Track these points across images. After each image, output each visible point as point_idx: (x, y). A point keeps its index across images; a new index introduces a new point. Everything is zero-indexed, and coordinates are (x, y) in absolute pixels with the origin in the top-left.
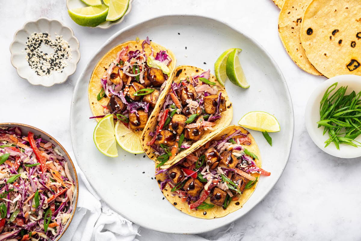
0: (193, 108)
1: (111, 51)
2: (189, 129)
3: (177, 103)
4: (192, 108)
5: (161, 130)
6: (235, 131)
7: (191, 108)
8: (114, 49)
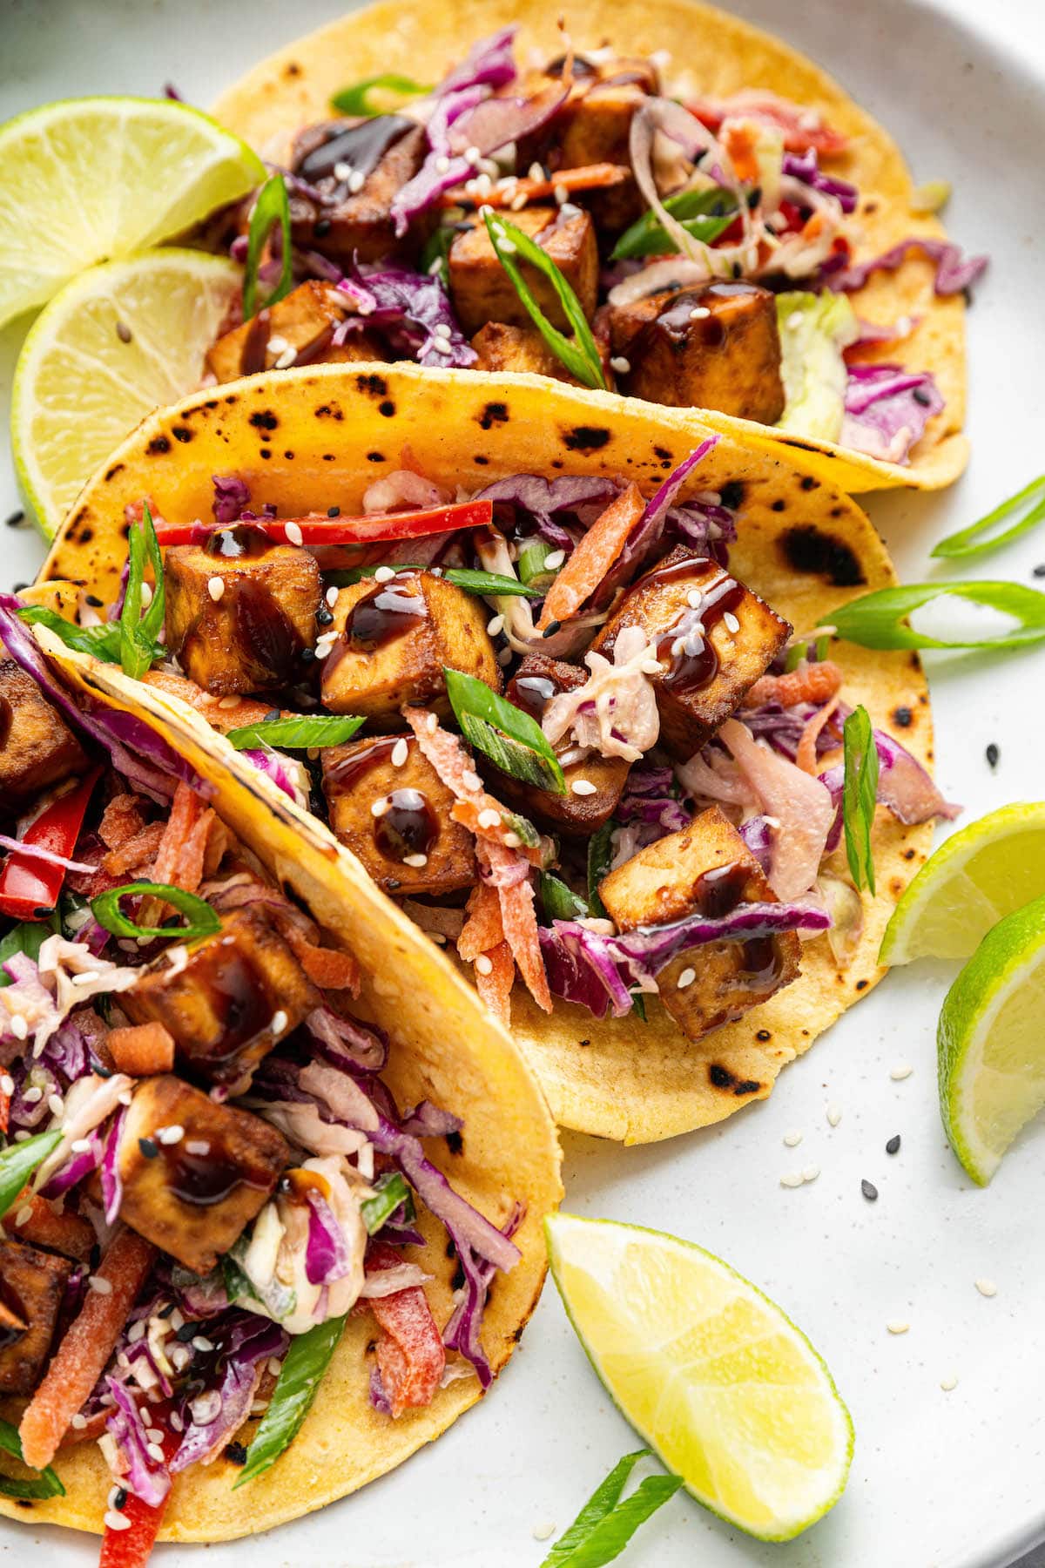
0: (594, 720)
1: (750, 31)
2: (412, 745)
3: (571, 579)
4: (589, 704)
5: (299, 541)
6: (501, 1221)
7: (582, 694)
8: (779, 44)
